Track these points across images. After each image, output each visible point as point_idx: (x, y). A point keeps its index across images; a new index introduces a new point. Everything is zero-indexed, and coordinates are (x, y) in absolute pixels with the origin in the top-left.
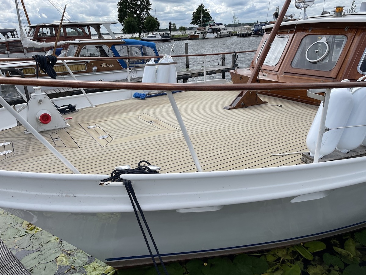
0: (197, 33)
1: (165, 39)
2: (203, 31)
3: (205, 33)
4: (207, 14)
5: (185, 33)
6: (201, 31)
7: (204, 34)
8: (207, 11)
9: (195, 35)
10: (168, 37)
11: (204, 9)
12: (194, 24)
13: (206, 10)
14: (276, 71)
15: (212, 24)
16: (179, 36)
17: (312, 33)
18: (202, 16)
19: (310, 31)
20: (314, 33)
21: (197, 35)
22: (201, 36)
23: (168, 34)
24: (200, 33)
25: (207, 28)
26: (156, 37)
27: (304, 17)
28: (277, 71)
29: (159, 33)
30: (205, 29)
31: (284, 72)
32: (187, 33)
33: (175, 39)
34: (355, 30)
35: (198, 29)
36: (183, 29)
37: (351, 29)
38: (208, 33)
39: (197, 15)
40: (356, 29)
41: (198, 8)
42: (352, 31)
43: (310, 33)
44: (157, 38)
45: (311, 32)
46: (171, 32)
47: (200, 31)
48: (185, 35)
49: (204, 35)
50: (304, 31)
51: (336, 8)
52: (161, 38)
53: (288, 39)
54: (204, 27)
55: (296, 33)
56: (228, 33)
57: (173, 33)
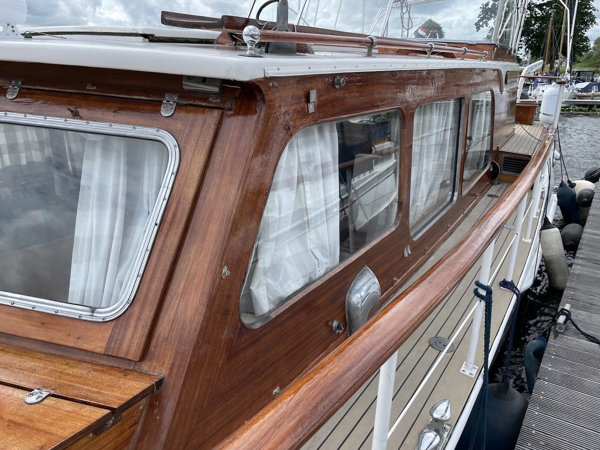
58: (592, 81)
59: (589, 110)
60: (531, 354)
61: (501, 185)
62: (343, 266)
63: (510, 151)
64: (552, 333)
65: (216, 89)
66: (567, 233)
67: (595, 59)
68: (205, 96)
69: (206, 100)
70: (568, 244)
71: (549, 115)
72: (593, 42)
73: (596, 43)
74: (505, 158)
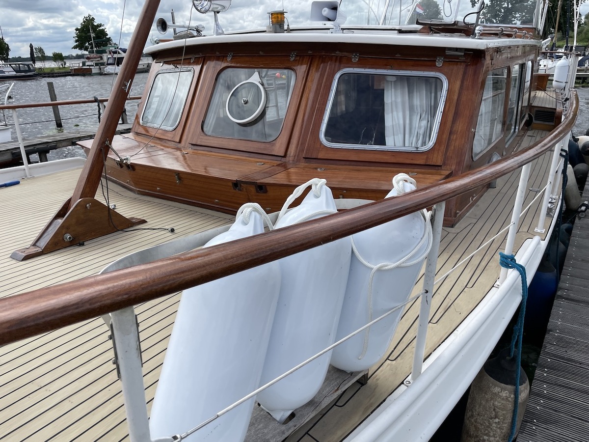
0: (86, 64)
1: (23, 74)
2: (98, 61)
3: (103, 64)
4: (103, 33)
5: (65, 64)
6: (94, 62)
7: (101, 67)
8: (101, 28)
9: (84, 67)
10: (30, 70)
11: (95, 24)
12: (80, 49)
13: (100, 25)
14: (175, 140)
15: (113, 49)
16: (53, 69)
17: (233, 65)
18: (93, 35)
19: (229, 59)
20: (237, 63)
21: (88, 67)
22: (95, 70)
23: (28, 65)
24: (93, 66)
25: (105, 57)
26: (4, 72)
27: (217, 30)
28: (178, 140)
29: (10, 65)
30: (101, 58)
31: (192, 145)
32: (67, 65)
33: (45, 74)
34: (307, 60)
35: (88, 58)
36: (58, 57)
37: (300, 56)
38: (108, 64)
39: (84, 35)
40: (310, 56)
41: (84, 22)
42: (303, 60)
43: (230, 65)
44: (7, 74)
45: (231, 62)
46: (34, 63)
47: (92, 61)
48: (65, 67)
49: (100, 69)
50: (218, 58)
51: (272, 14)
52: (14, 73)
53: (192, 74)
54: (99, 55)
55: (206, 63)
56: (146, 66)
57: (38, 65)
58: (584, 55)
59: (583, 83)
60: (564, 231)
61: (534, 131)
62: (489, 148)
63: (540, 105)
64: (577, 218)
65: (463, 54)
66: (578, 169)
67: (586, 34)
68: (457, 57)
69: (458, 59)
70: (578, 177)
71: (560, 82)
72: (584, 17)
73: (586, 17)
74: (536, 111)
